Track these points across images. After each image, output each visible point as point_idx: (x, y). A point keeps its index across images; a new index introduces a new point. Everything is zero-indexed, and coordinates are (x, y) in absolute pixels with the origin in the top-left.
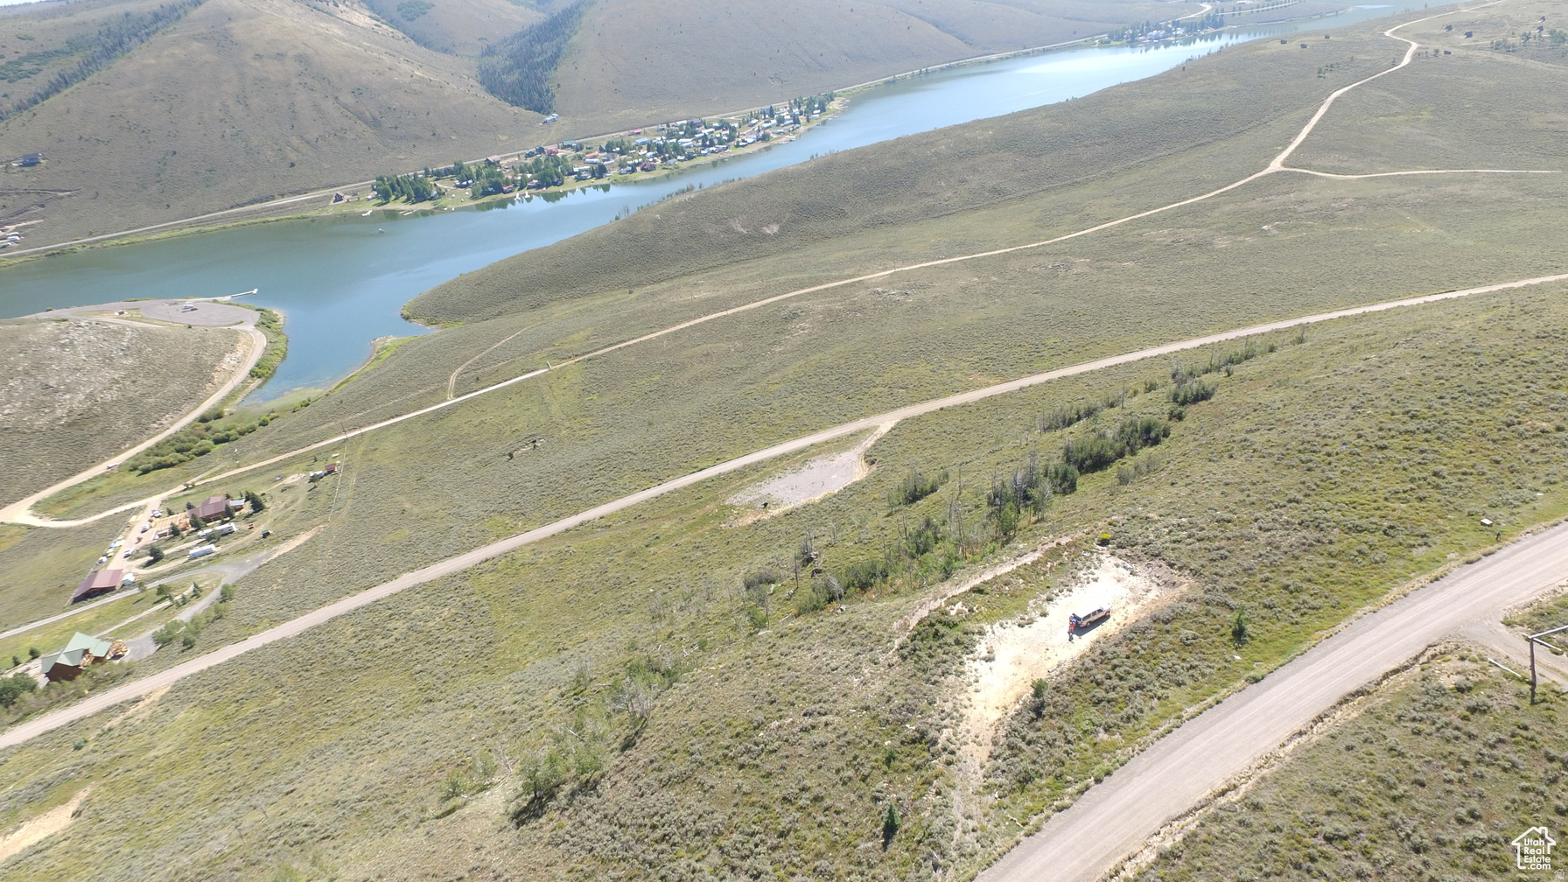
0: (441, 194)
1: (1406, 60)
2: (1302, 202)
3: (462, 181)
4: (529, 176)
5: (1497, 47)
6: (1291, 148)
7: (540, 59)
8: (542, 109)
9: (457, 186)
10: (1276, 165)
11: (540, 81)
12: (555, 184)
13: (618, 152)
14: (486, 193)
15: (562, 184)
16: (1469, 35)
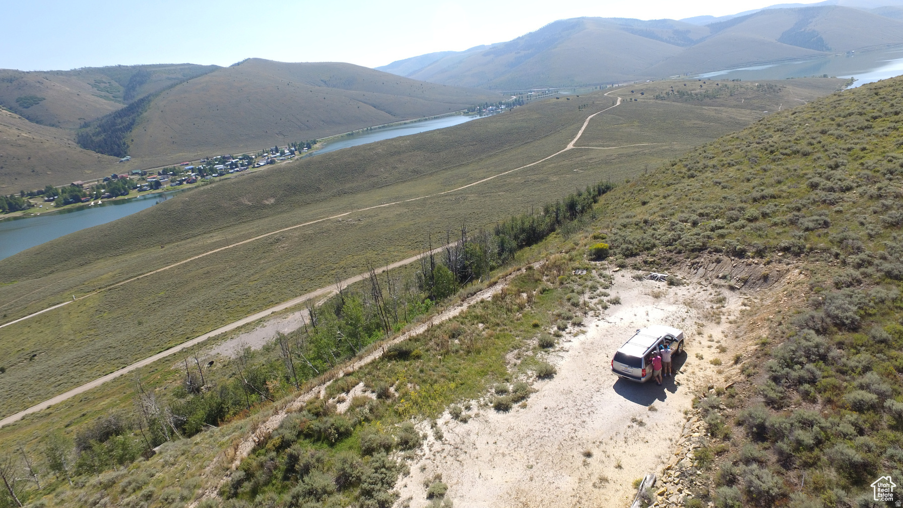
0: (31, 206)
1: (618, 103)
2: (591, 159)
3: (49, 197)
4: (103, 191)
5: (657, 98)
6: (576, 140)
7: (119, 127)
8: (119, 155)
9: (46, 201)
10: (570, 146)
11: (119, 138)
12: (122, 195)
13: (171, 175)
14: (67, 203)
15: (127, 194)
16: (642, 94)
